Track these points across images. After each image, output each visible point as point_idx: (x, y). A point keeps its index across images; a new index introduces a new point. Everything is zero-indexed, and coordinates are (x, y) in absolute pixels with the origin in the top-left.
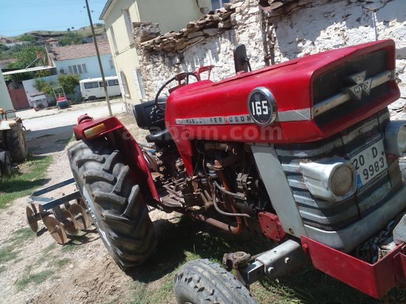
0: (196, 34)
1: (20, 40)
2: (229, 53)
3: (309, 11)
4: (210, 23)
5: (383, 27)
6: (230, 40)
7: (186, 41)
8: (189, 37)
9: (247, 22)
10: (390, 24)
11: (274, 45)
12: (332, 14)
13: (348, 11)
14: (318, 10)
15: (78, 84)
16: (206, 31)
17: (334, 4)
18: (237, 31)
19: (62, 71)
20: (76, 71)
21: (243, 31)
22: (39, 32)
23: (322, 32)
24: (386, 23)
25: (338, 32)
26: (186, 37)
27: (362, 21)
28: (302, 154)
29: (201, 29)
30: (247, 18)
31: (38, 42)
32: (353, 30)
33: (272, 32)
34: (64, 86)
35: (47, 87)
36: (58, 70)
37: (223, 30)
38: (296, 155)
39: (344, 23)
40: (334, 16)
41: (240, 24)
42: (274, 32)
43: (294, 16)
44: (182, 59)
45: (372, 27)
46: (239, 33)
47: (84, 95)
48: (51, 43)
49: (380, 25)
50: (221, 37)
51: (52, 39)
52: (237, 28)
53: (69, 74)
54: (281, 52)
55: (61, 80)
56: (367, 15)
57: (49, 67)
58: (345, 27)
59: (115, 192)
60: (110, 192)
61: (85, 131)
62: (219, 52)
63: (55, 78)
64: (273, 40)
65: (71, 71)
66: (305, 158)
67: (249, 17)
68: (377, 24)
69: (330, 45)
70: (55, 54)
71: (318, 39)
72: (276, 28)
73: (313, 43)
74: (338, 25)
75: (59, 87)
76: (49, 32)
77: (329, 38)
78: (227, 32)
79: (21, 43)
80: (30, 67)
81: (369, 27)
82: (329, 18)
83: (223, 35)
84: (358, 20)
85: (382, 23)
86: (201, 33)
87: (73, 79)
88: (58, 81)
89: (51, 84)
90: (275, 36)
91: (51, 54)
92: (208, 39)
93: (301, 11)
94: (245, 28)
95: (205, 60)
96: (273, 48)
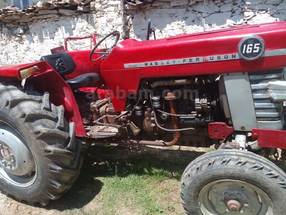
0: (50, 12)
2: (84, 31)
3: (159, 10)
4: (68, 6)
5: (209, 27)
6: (88, 21)
7: (35, 16)
8: (40, 13)
9: (105, 10)
10: (213, 26)
11: (129, 29)
12: (176, 15)
13: (187, 15)
14: (166, 11)
16: (61, 11)
17: (178, 10)
18: (94, 16)
21: (101, 16)
23: (168, 25)
24: (210, 25)
25: (179, 26)
26: (37, 12)
27: (195, 22)
28: (274, 76)
29: (57, 9)
30: (106, 8)
32: (190, 26)
33: (129, 20)
37: (81, 13)
38: (267, 77)
39: (184, 21)
40: (177, 16)
41: (98, 11)
42: (130, 20)
43: (147, 12)
44: (26, 31)
45: (202, 26)
46: (97, 17)
49: (207, 26)
50: (78, 17)
52: (95, 13)
54: (135, 34)
56: (199, 19)
58: (185, 24)
59: (59, 128)
60: (54, 128)
61: (21, 71)
62: (74, 29)
64: (129, 25)
66: (274, 78)
67: (108, 7)
68: (205, 25)
69: (173, 34)
71: (165, 29)
72: (133, 18)
73: (161, 32)
74: (180, 22)
77: (173, 30)
78: (85, 15)
81: (200, 26)
82: (173, 17)
83: (79, 16)
84: (193, 21)
85: (208, 25)
86: (55, 12)
90: (131, 23)
92: (61, 18)
93: (153, 10)
94: (103, 14)
95: (56, 33)
96: (129, 31)
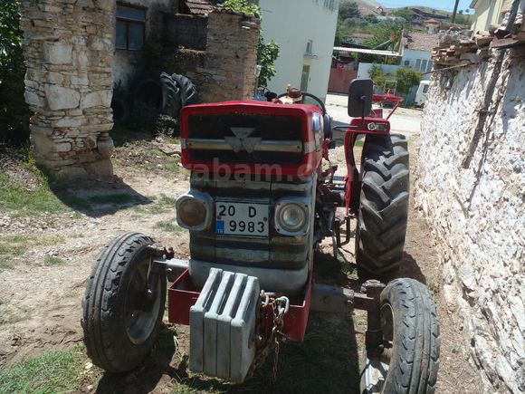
1: (395, 14)
15: (418, 84)
19: (407, 63)
20: (424, 67)
22: (423, 8)
31: (415, 21)
34: (400, 82)
35: (381, 77)
36: (404, 60)
47: (417, 100)
48: (429, 25)
51: (433, 20)
53: (413, 69)
55: (400, 73)
57: (397, 54)
63: (395, 68)
65: (418, 65)
70: (410, 41)
75: (394, 81)
76: (434, 11)
78: (483, 64)
79: (393, 18)
80: (377, 49)
87: (414, 76)
88: (396, 74)
89: (388, 74)
91: (406, 39)
